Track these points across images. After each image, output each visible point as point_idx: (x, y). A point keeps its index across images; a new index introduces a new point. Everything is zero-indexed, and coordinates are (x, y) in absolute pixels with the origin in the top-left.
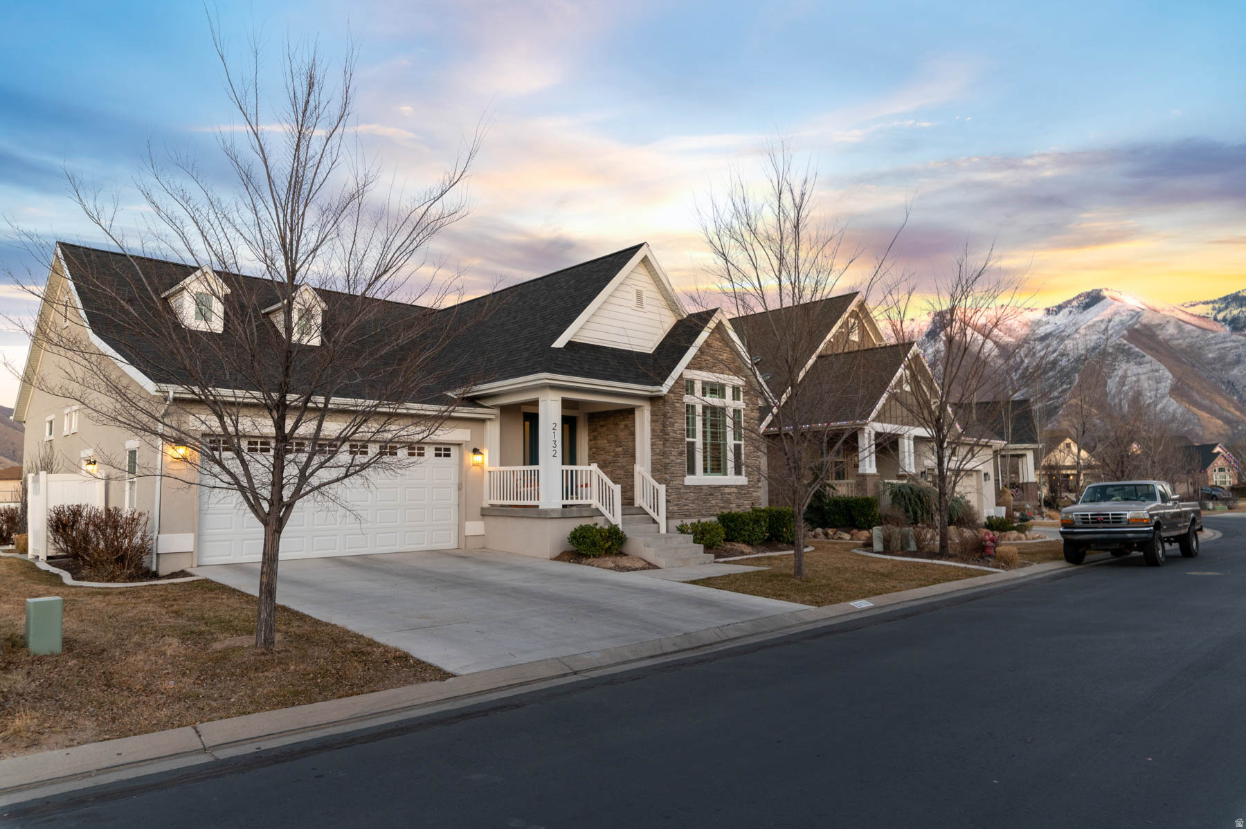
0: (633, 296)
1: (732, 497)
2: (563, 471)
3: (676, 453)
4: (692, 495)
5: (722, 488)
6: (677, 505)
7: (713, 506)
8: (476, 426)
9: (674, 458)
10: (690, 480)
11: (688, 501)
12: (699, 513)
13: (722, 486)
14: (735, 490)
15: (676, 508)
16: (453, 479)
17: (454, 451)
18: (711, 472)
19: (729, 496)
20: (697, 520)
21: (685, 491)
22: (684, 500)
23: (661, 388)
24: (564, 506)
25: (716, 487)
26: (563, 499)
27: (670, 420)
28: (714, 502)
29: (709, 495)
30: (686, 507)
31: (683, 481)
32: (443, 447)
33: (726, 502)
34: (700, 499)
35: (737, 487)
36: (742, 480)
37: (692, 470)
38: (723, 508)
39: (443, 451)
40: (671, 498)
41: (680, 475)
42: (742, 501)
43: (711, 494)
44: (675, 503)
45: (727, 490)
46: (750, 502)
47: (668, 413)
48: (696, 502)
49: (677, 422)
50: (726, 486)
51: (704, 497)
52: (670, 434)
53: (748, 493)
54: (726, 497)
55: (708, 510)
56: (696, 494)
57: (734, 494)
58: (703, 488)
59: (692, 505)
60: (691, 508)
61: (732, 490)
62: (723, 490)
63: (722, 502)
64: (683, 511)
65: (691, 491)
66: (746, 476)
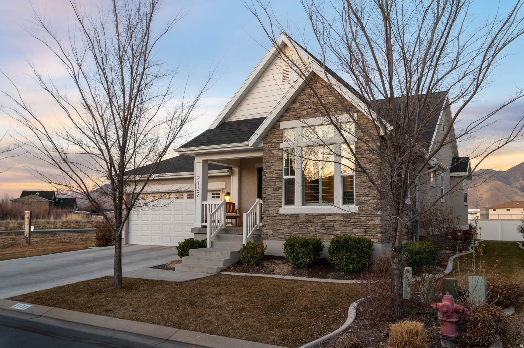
0: (280, 76)
1: (336, 225)
3: (272, 189)
4: (287, 221)
5: (324, 217)
6: (271, 229)
7: (312, 232)
9: (270, 193)
10: (285, 210)
11: (283, 227)
13: (323, 215)
14: (341, 218)
19: (333, 224)
21: (280, 218)
22: (278, 226)
23: (247, 143)
24: (203, 227)
25: (316, 216)
27: (266, 164)
28: (313, 228)
29: (308, 222)
30: (281, 231)
31: (279, 210)
32: (216, 192)
33: (328, 229)
35: (342, 215)
36: (353, 208)
37: (290, 201)
40: (266, 223)
41: (275, 206)
44: (269, 227)
45: (329, 218)
46: (363, 230)
47: (266, 158)
48: (292, 227)
49: (273, 165)
50: (330, 215)
51: (300, 223)
52: (267, 174)
53: (359, 221)
54: (327, 224)
55: (305, 235)
56: (292, 221)
57: (339, 222)
58: (300, 216)
59: (287, 230)
60: (285, 232)
61: (337, 218)
62: (325, 218)
63: (323, 228)
64: (277, 234)
65: (286, 218)
66: (356, 205)
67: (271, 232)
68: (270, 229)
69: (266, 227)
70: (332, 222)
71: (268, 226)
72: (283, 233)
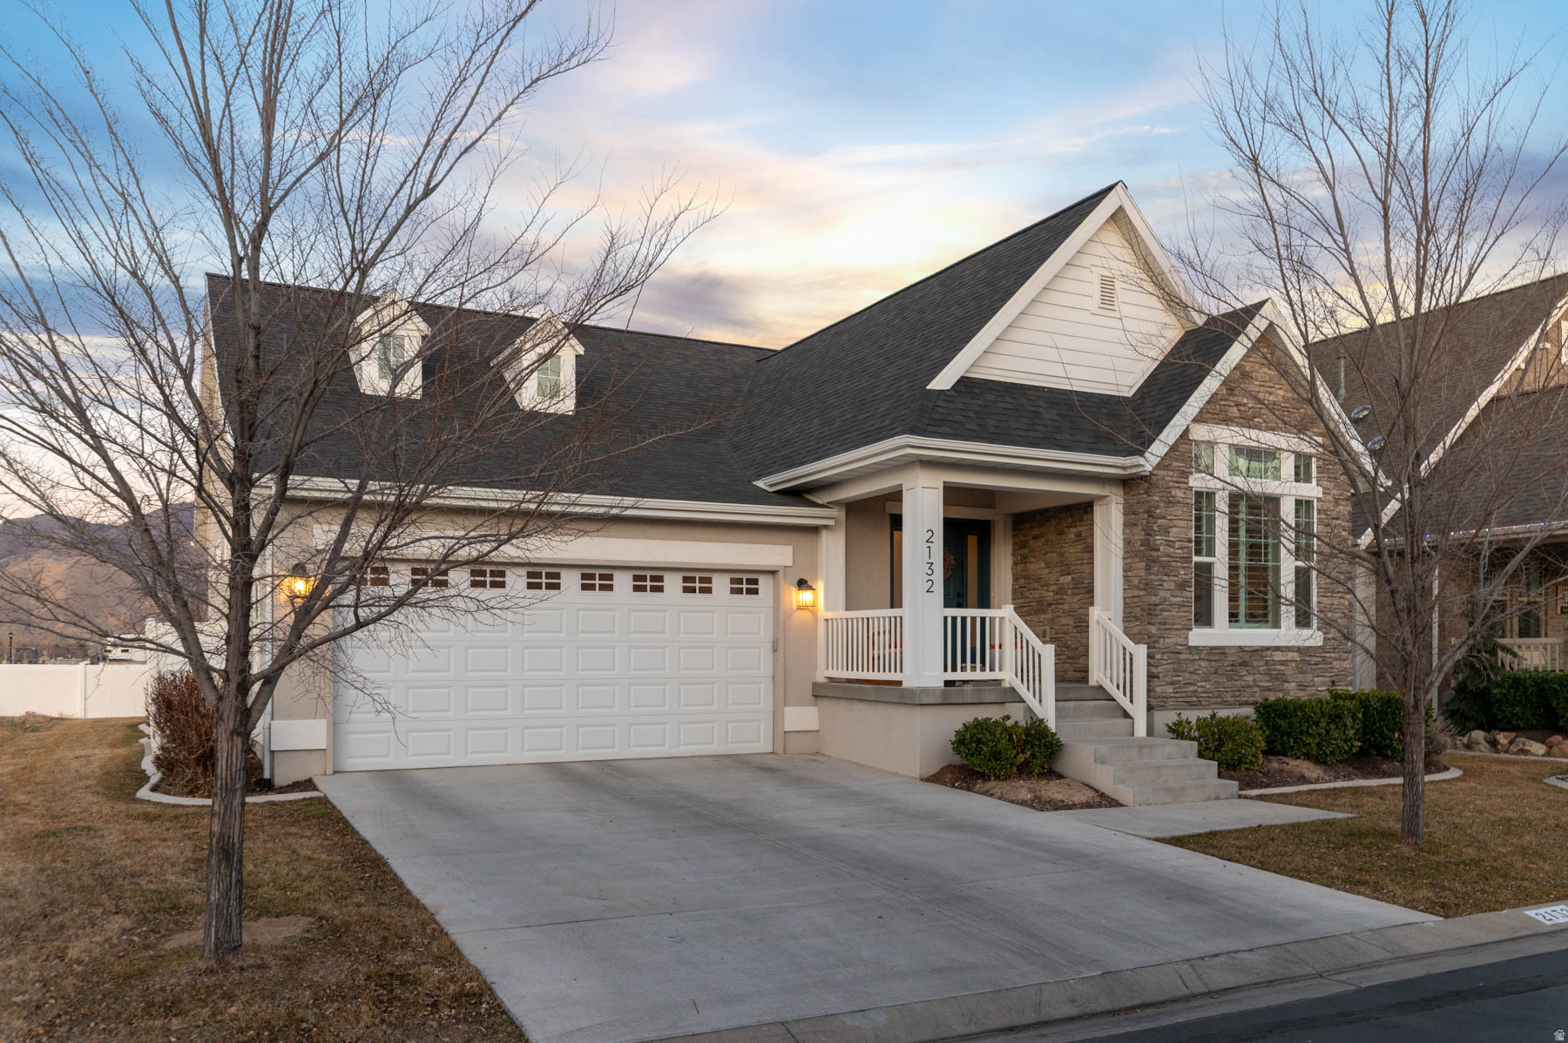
0: (1095, 290)
1: (1289, 671)
2: (946, 618)
3: (1172, 586)
4: (1204, 664)
5: (1269, 653)
6: (1172, 683)
7: (1249, 686)
8: (803, 540)
9: (1168, 595)
10: (1199, 637)
11: (1195, 677)
12: (1220, 700)
13: (1268, 648)
14: (1296, 656)
15: (1170, 689)
16: (765, 633)
17: (764, 584)
18: (1247, 621)
19: (1283, 668)
20: (1210, 712)
21: (1190, 657)
22: (1186, 674)
23: (1141, 460)
24: (948, 683)
25: (1257, 650)
26: (946, 670)
27: (1160, 521)
28: (1250, 678)
29: (1240, 665)
30: (1191, 688)
31: (1187, 638)
32: (745, 577)
33: (1277, 679)
34: (1220, 672)
35: (1299, 650)
36: (1313, 637)
37: (1204, 617)
38: (1269, 689)
39: (746, 582)
40: (1159, 669)
41: (1180, 627)
42: (1310, 677)
43: (1244, 664)
44: (1168, 679)
45: (1278, 656)
46: (1327, 679)
47: (1158, 507)
48: (1213, 677)
49: (1175, 526)
50: (1277, 649)
51: (1229, 668)
52: (1161, 548)
53: (1324, 662)
54: (1275, 670)
55: (1237, 693)
56: (1213, 663)
57: (1294, 664)
58: (1227, 651)
59: (1204, 684)
60: (1202, 689)
61: (1291, 655)
62: (1271, 656)
63: (1267, 678)
64: (1184, 695)
65: (1202, 656)
66: (1319, 629)
67: (1171, 690)
68: (1168, 684)
69: (1158, 677)
70: (1281, 665)
71: (1164, 677)
72: (1196, 691)
